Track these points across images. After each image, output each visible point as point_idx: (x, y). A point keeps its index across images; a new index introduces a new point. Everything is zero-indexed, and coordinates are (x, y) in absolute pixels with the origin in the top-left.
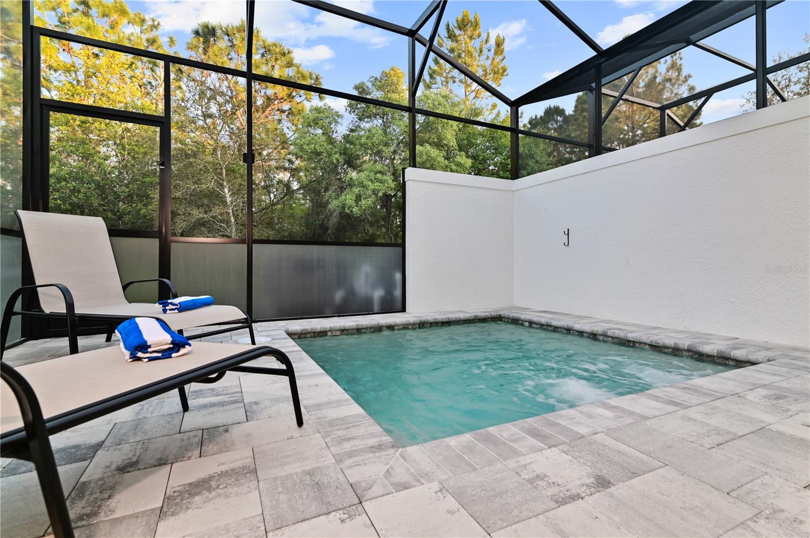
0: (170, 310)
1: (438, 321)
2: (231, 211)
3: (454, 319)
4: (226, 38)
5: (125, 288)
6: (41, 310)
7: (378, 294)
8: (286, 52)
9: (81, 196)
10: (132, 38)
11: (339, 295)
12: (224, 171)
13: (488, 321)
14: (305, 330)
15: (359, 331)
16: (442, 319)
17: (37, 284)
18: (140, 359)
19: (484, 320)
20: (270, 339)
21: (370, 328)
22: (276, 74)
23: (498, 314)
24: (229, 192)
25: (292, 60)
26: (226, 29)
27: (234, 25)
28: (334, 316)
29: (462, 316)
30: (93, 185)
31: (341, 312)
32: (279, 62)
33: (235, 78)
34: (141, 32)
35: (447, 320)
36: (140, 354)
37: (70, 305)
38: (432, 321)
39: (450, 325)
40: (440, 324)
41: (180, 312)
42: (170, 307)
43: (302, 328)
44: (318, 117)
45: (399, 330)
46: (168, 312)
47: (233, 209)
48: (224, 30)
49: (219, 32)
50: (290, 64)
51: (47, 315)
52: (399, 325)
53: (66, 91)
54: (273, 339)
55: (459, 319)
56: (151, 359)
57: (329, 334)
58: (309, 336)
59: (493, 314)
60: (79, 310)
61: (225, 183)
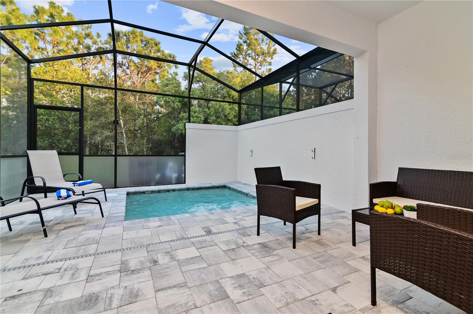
0: (76, 185)
1: (195, 187)
2: (124, 131)
3: (203, 187)
4: (125, 38)
5: (64, 176)
6: (35, 185)
7: (174, 176)
8: (158, 43)
9: (50, 123)
10: (77, 33)
11: (158, 176)
12: (120, 111)
13: (219, 188)
14: (135, 191)
15: (159, 192)
16: (204, 186)
17: (34, 176)
18: (60, 199)
19: (218, 187)
20: (118, 194)
21: (164, 191)
22: (152, 55)
23: (224, 185)
24: (123, 122)
25: (159, 49)
26: (125, 33)
27: (129, 31)
28: (153, 185)
29: (207, 185)
30: (56, 117)
31: (158, 184)
32: (153, 48)
33: (130, 57)
34: (82, 30)
35: (199, 187)
36: (59, 198)
37: (45, 184)
38: (193, 188)
39: (202, 189)
40: (196, 189)
41: (79, 186)
42: (76, 184)
43: (135, 190)
44: (168, 83)
45: (177, 191)
46: (75, 186)
47: (124, 130)
48: (124, 33)
49: (121, 35)
50: (159, 51)
51: (37, 186)
52: (177, 189)
53: (43, 70)
54: (119, 195)
55: (205, 187)
56: (62, 199)
57: (146, 193)
58: (138, 193)
59: (222, 185)
60: (47, 185)
61: (121, 118)
